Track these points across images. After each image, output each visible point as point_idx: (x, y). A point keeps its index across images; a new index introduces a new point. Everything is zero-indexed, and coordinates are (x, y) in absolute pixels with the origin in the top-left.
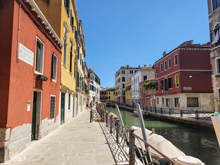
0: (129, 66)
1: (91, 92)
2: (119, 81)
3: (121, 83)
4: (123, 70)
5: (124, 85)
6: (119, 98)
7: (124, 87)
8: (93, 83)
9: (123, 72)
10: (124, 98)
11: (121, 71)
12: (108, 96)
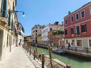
0: (40, 25)
1: (19, 36)
2: (34, 32)
3: (35, 33)
4: (36, 26)
5: (36, 34)
6: (34, 40)
7: (36, 35)
8: (20, 30)
9: (36, 28)
10: (36, 40)
11: (35, 27)
12: (27, 39)
